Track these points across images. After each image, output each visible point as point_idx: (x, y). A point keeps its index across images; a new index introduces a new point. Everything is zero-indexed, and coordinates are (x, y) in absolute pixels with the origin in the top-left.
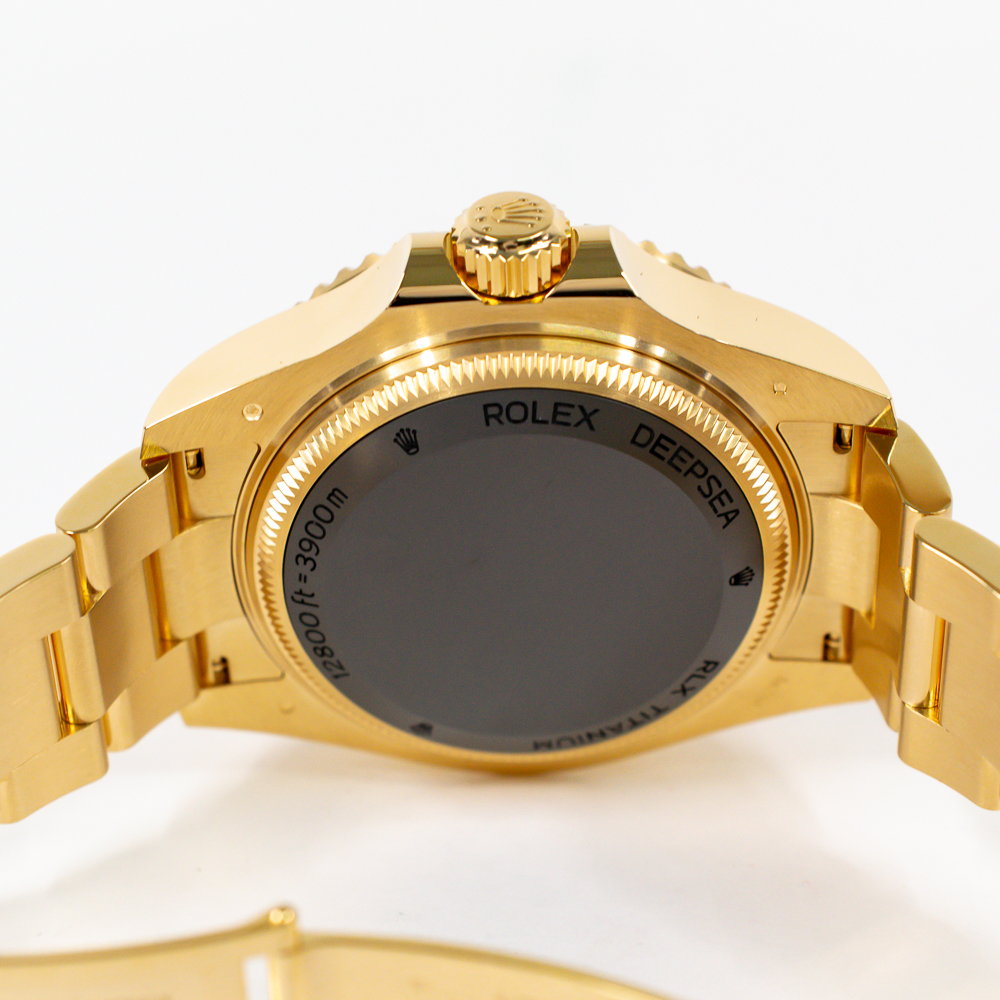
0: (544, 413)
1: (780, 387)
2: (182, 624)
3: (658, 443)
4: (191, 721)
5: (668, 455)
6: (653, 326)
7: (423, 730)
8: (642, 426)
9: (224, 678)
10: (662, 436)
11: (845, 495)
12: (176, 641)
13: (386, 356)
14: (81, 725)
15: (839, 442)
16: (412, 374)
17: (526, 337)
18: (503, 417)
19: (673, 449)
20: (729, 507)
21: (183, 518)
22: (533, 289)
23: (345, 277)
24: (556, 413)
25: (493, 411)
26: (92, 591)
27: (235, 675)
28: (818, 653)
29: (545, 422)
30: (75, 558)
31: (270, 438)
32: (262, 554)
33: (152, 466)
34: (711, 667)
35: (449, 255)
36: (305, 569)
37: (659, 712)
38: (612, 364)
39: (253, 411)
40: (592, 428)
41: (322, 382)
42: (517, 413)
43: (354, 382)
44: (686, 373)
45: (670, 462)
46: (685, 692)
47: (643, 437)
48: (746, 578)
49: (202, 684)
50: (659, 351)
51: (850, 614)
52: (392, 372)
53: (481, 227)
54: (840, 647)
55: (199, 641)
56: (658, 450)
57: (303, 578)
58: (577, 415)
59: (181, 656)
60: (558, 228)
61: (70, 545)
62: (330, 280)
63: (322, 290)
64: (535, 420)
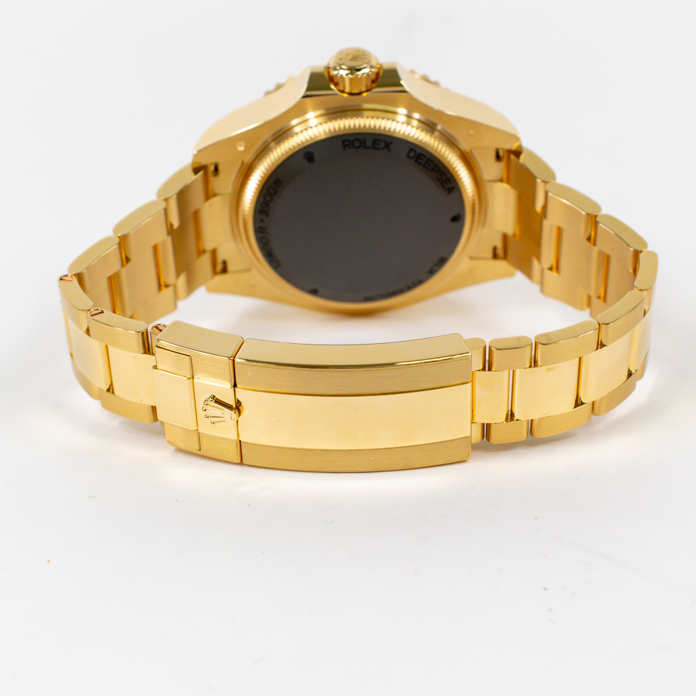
0: (369, 143)
1: (472, 132)
2: (209, 246)
3: (418, 157)
4: (210, 290)
5: (423, 162)
6: (414, 105)
7: (314, 292)
8: (411, 149)
9: (224, 270)
10: (420, 154)
11: (501, 180)
12: (204, 252)
13: (294, 122)
14: (167, 286)
15: (498, 157)
16: (306, 129)
17: (356, 111)
18: (351, 146)
19: (425, 160)
20: (450, 186)
21: (208, 195)
22: (364, 89)
23: (279, 87)
24: (374, 144)
25: (347, 143)
26: (172, 225)
27: (230, 268)
28: (490, 254)
29: (369, 148)
30: (166, 210)
31: (248, 159)
33: (196, 170)
34: (442, 261)
35: (326, 74)
36: (263, 216)
37: (420, 282)
39: (241, 146)
40: (390, 150)
41: (267, 135)
42: (357, 144)
43: (282, 134)
44: (429, 126)
45: (424, 166)
46: (431, 273)
47: (412, 154)
48: (458, 219)
49: (215, 273)
50: (416, 116)
51: (505, 237)
52: (297, 129)
53: (341, 62)
54: (500, 252)
55: (214, 253)
56: (419, 160)
57: (262, 221)
58: (382, 144)
59: (206, 259)
60: (374, 63)
61: (163, 205)
62: (272, 87)
63: (268, 93)
64: (364, 147)
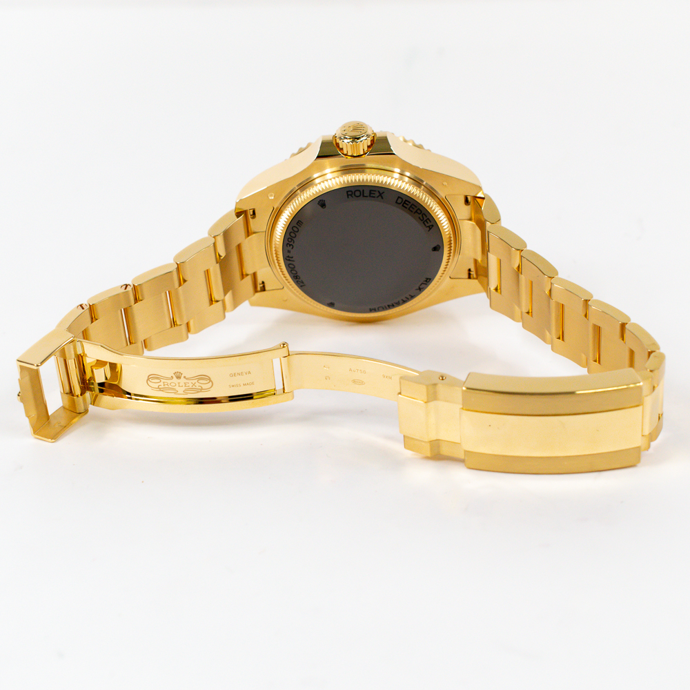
0: (367, 193)
1: (445, 183)
2: (249, 269)
3: (404, 203)
4: (252, 304)
5: (408, 207)
6: (405, 166)
7: (331, 305)
8: (399, 197)
9: (263, 289)
10: (406, 201)
11: (470, 220)
12: (247, 275)
13: (315, 176)
14: (216, 301)
15: (467, 201)
16: (323, 182)
17: (361, 169)
18: (353, 195)
19: (410, 205)
20: (430, 224)
21: (248, 233)
22: (362, 153)
23: (301, 151)
24: (370, 193)
25: (350, 193)
26: (220, 256)
27: (266, 288)
28: (467, 276)
29: (366, 196)
30: (214, 244)
31: (277, 205)
32: (275, 244)
33: (238, 215)
34: (428, 281)
35: (334, 143)
36: (290, 248)
37: (412, 297)
38: (392, 178)
39: (271, 196)
40: (382, 198)
41: (294, 185)
42: (358, 194)
43: (306, 184)
44: (417, 181)
45: (409, 209)
46: (420, 290)
47: (400, 201)
48: (438, 248)
49: (256, 291)
50: (408, 174)
51: (476, 261)
52: (317, 181)
53: (344, 133)
54: (473, 273)
55: (254, 275)
56: (405, 205)
57: (289, 252)
58: (377, 194)
59: (248, 280)
60: (369, 132)
61: (213, 240)
62: (296, 151)
63: (294, 155)
64: (363, 196)
